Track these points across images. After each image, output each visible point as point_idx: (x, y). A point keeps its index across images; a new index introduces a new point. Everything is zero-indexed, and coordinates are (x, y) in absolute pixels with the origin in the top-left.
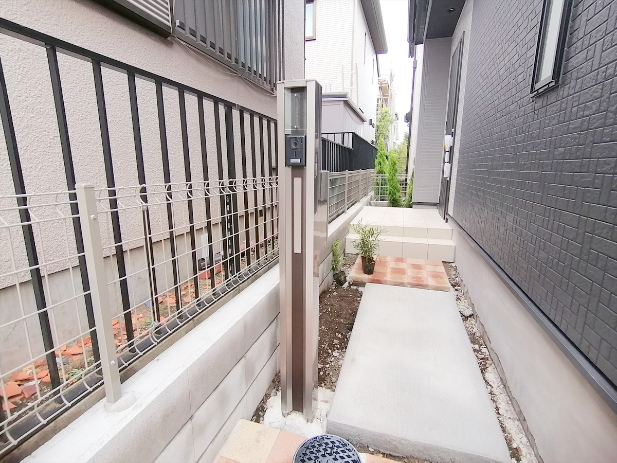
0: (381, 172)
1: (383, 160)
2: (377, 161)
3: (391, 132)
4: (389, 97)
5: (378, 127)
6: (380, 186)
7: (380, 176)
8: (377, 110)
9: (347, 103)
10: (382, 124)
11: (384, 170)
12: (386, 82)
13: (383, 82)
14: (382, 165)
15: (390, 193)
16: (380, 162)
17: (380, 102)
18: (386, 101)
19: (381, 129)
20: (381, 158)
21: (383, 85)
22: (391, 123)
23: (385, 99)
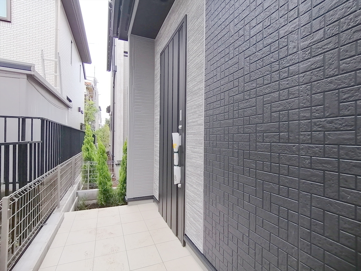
0: (89, 159)
1: (91, 146)
2: (84, 147)
3: (97, 118)
4: (94, 95)
5: (86, 114)
6: (88, 174)
7: (88, 163)
8: (85, 102)
9: (32, 79)
10: (90, 112)
11: (93, 156)
12: (91, 85)
13: (89, 85)
14: (90, 151)
15: (100, 183)
16: (87, 148)
17: (87, 97)
18: (92, 97)
19: (88, 115)
20: (88, 144)
21: (89, 87)
22: (97, 112)
23: (91, 96)
